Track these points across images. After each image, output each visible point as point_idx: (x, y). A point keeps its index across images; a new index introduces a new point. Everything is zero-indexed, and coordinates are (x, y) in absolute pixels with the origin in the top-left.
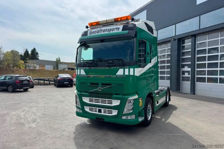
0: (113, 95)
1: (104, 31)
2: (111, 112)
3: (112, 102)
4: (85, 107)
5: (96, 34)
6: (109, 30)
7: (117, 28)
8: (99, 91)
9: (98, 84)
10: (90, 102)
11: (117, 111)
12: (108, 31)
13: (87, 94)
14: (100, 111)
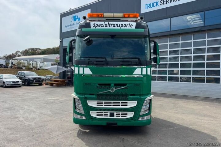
0: (129, 96)
1: (114, 25)
2: (126, 115)
3: (128, 103)
4: (90, 112)
5: (103, 28)
6: (120, 25)
7: (129, 25)
8: (112, 93)
9: (110, 85)
10: (97, 105)
11: (134, 112)
12: (118, 26)
13: (95, 96)
14: (112, 115)
